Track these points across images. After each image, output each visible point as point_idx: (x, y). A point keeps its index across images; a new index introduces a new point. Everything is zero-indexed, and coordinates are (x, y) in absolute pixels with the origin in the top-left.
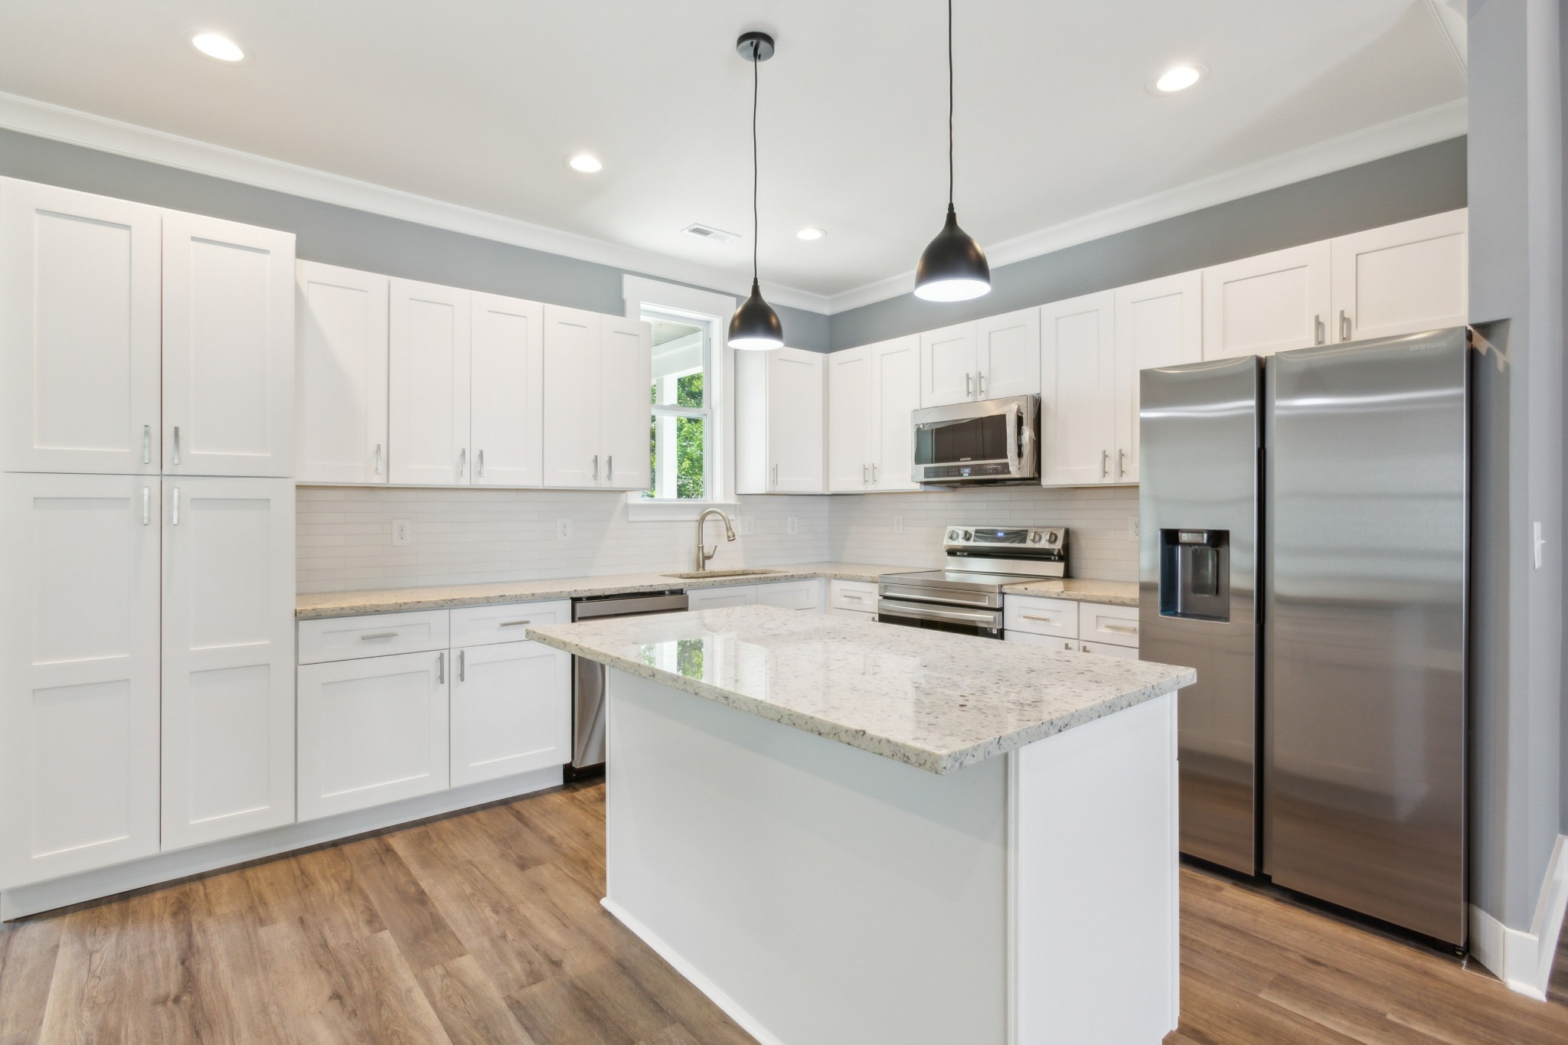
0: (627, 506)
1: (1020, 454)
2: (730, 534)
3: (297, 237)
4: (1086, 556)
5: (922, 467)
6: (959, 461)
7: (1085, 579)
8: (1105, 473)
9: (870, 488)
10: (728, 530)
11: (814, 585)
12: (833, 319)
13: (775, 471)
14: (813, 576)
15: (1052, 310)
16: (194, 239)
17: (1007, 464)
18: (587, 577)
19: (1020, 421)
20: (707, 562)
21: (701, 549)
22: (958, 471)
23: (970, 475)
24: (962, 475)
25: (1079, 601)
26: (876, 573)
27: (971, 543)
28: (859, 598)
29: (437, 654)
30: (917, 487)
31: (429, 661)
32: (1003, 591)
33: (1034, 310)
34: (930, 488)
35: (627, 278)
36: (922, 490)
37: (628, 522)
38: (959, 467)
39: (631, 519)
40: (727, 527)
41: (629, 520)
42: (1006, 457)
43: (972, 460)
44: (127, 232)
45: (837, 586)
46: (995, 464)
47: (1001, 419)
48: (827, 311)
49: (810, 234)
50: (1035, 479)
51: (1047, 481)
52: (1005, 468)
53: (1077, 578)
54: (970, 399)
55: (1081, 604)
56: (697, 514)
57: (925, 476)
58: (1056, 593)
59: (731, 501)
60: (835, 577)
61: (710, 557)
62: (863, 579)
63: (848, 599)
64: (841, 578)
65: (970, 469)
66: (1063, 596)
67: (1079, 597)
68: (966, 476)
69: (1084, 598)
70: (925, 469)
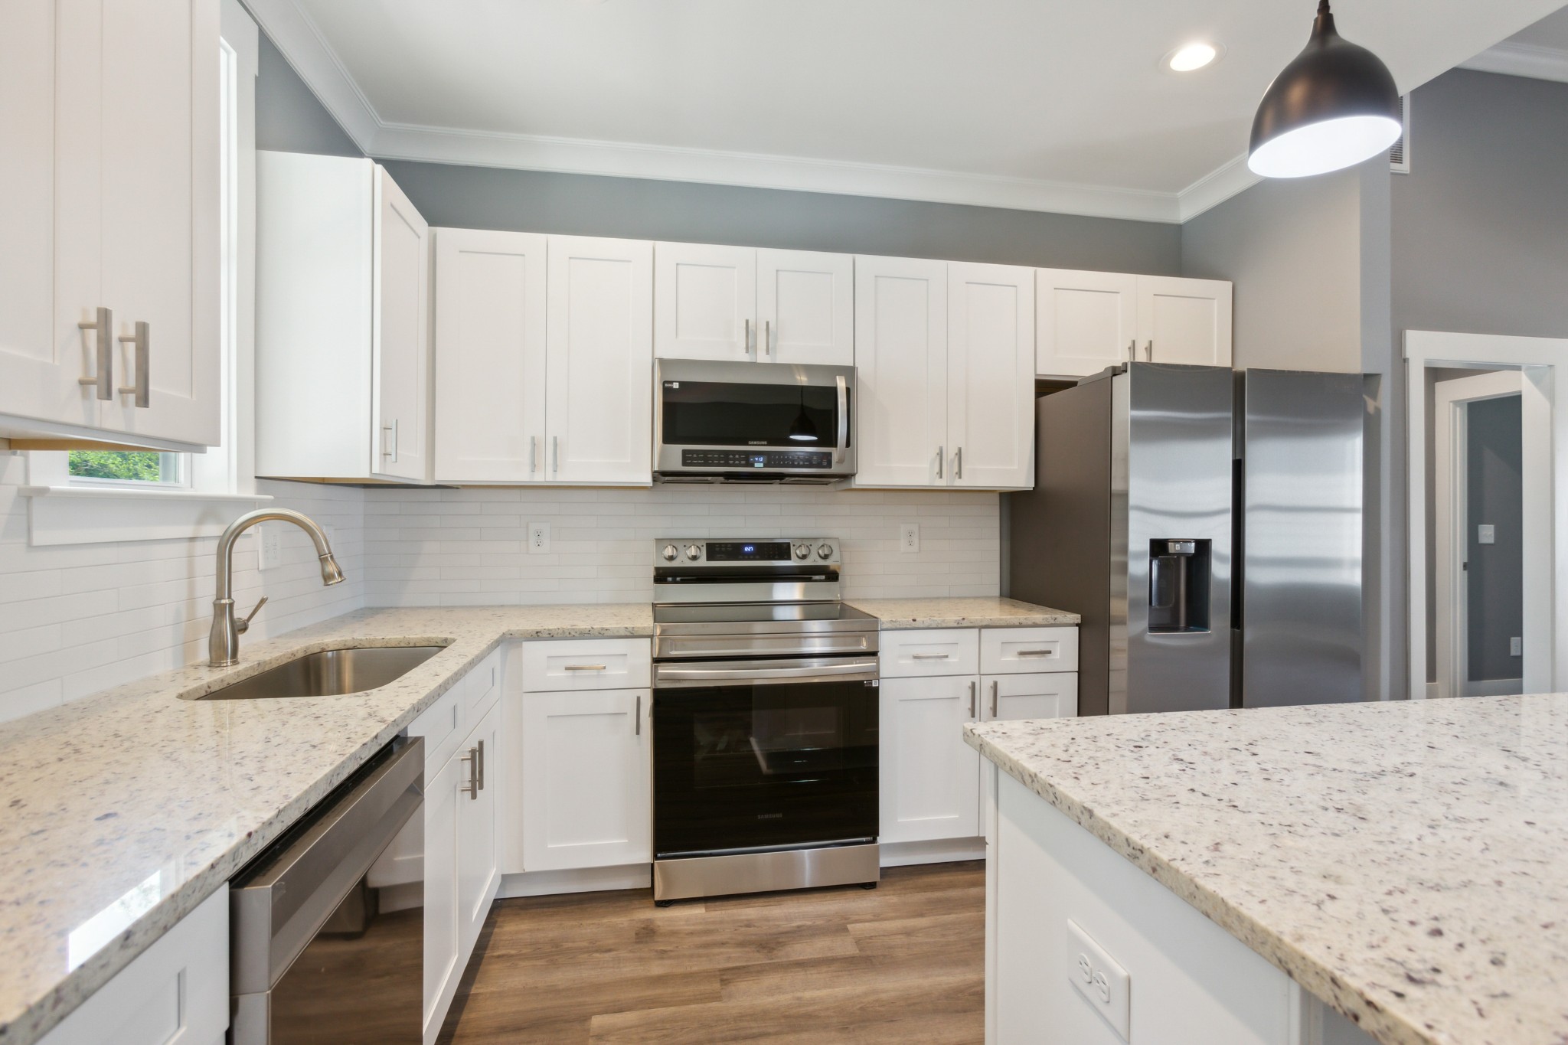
0: (33, 498)
1: (848, 442)
2: (331, 568)
5: (677, 449)
6: (747, 444)
8: (941, 475)
9: (544, 476)
10: (323, 560)
11: (497, 657)
15: (868, 264)
17: (829, 454)
19: (848, 397)
20: (240, 637)
21: (224, 608)
22: (747, 458)
23: (765, 466)
24: (752, 465)
25: (981, 627)
27: (696, 564)
28: (602, 669)
30: (645, 479)
38: (748, 454)
40: (319, 550)
41: (37, 541)
43: (769, 444)
45: (537, 652)
46: (806, 453)
50: (849, 477)
51: (862, 479)
52: (828, 460)
55: (983, 630)
56: (201, 521)
57: (684, 464)
58: (955, 622)
59: (250, 492)
60: (537, 636)
61: (244, 628)
62: (607, 633)
63: (570, 673)
64: (551, 636)
65: (766, 457)
66: (965, 624)
67: (984, 624)
68: (759, 466)
69: (990, 623)
70: (684, 452)
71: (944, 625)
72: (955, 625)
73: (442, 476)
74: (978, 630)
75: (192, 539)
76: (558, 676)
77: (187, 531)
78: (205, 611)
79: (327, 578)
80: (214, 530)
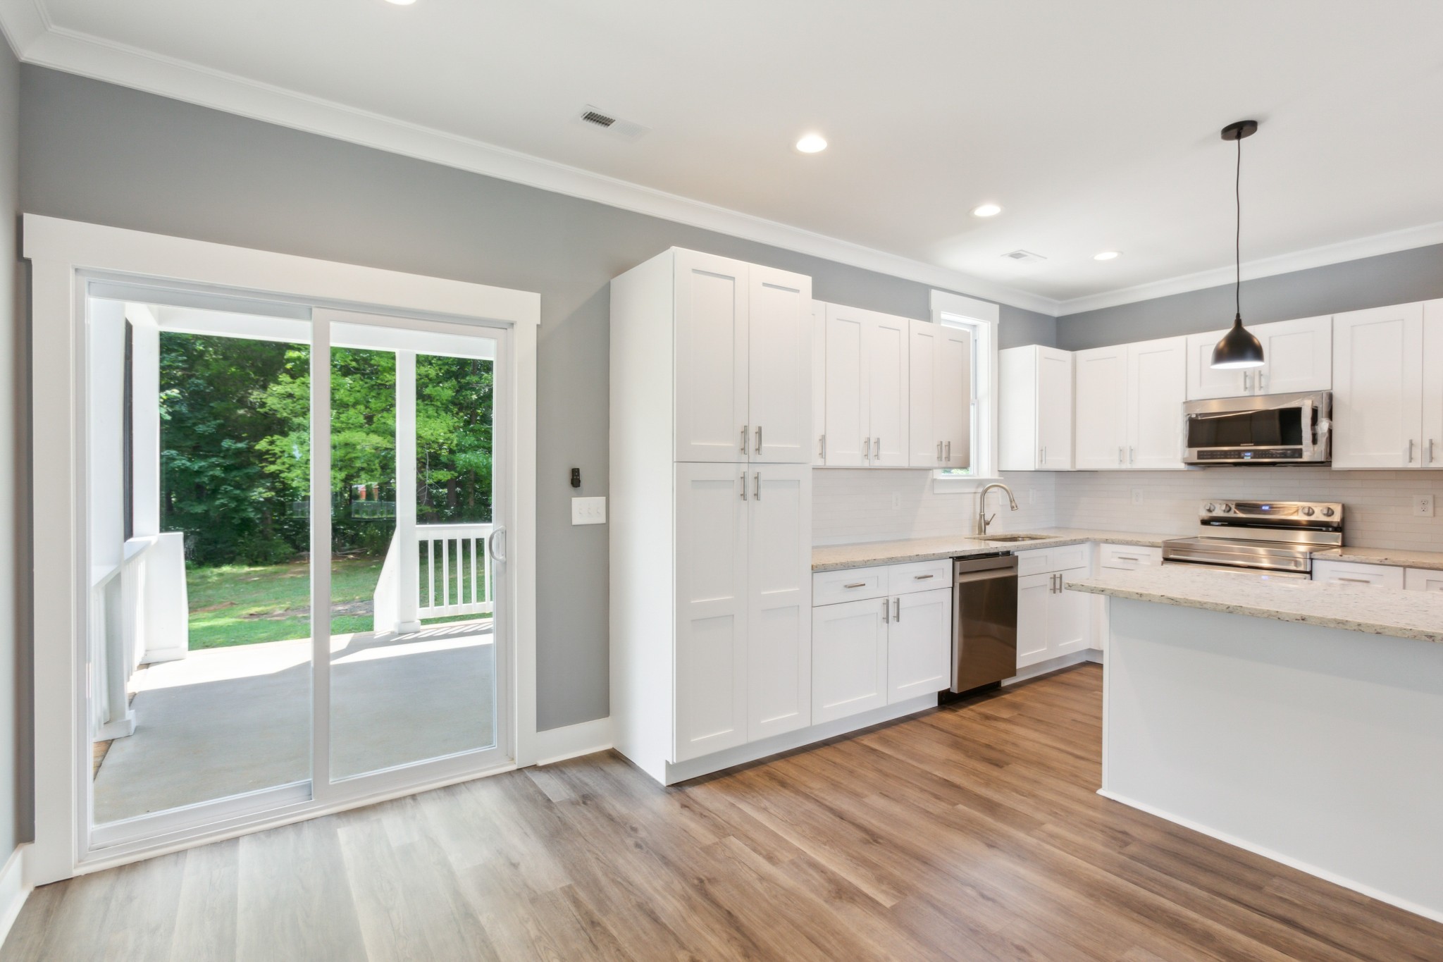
0: (934, 480)
1: (1315, 441)
2: (1013, 504)
3: (813, 279)
4: (1362, 528)
5: (1195, 450)
6: (1239, 446)
7: (1360, 547)
8: (1411, 459)
9: (1126, 466)
10: (1011, 501)
11: (1085, 548)
12: (1060, 321)
13: (1042, 451)
14: (1082, 542)
15: (1344, 319)
16: (765, 284)
17: (1301, 450)
18: (908, 540)
19: (1315, 412)
20: (987, 526)
21: (982, 516)
22: (1239, 454)
23: (1252, 458)
24: (1243, 458)
25: (1405, 567)
26: (1159, 540)
27: (1231, 515)
28: (1136, 560)
29: (882, 601)
30: (1182, 466)
31: (877, 606)
32: (1312, 557)
33: (1327, 318)
34: (1191, 468)
35: (934, 293)
36: (1186, 469)
37: (934, 494)
38: (1239, 451)
39: (936, 491)
40: (1010, 498)
41: (935, 492)
42: (1300, 443)
43: (1256, 445)
44: (732, 282)
45: (1106, 549)
46: (1282, 450)
47: (1296, 412)
48: (1056, 313)
49: (1107, 256)
50: (1326, 463)
51: (1338, 464)
52: (1299, 453)
53: (1353, 547)
54: (1247, 393)
55: (1407, 569)
56: (977, 487)
57: (1199, 458)
58: (1378, 560)
59: (996, 476)
60: (1106, 541)
61: (988, 524)
62: (1139, 543)
63: (1122, 560)
64: (1113, 542)
65: (1252, 453)
66: (1386, 562)
67: (1407, 564)
68: (1248, 459)
69: (1412, 564)
70: (1199, 452)
71: (1367, 561)
72: (1378, 562)
73: (1080, 466)
74: (1402, 569)
75: (975, 493)
76: (1115, 561)
77: (973, 490)
78: (978, 517)
79: (1012, 507)
80: (980, 490)
